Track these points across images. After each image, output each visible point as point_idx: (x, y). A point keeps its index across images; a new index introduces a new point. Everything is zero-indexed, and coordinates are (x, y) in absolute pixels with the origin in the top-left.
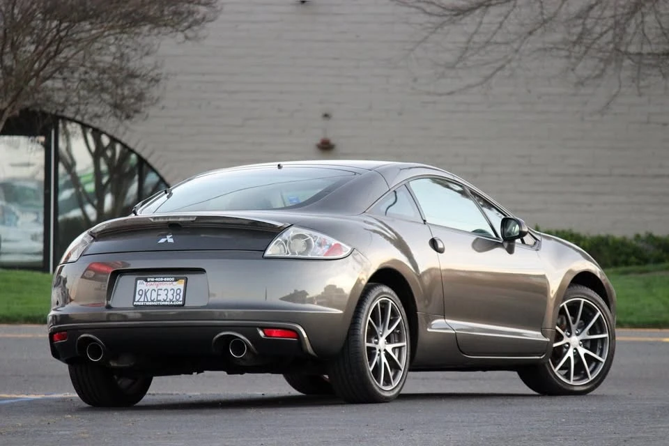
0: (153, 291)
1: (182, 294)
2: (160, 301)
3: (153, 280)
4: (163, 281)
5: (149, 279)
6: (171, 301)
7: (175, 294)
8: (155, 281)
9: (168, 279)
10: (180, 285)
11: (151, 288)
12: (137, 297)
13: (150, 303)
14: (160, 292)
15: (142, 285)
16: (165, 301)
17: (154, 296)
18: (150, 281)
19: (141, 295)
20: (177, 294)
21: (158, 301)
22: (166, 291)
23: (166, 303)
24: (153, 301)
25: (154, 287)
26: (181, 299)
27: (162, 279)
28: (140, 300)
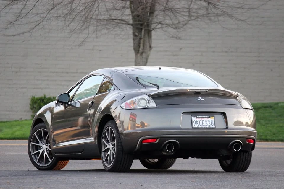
0: (200, 122)
1: (214, 123)
2: (204, 126)
3: (199, 116)
4: (204, 117)
5: (197, 116)
6: (209, 126)
7: (211, 123)
8: (200, 117)
9: (206, 116)
10: (212, 119)
11: (199, 120)
12: (194, 124)
13: (200, 127)
14: (203, 122)
15: (194, 119)
16: (207, 126)
17: (201, 124)
18: (198, 117)
19: (195, 123)
20: (212, 123)
21: (203, 126)
22: (206, 121)
23: (208, 127)
24: (201, 126)
25: (200, 120)
26: (214, 125)
27: (204, 116)
28: (195, 125)
